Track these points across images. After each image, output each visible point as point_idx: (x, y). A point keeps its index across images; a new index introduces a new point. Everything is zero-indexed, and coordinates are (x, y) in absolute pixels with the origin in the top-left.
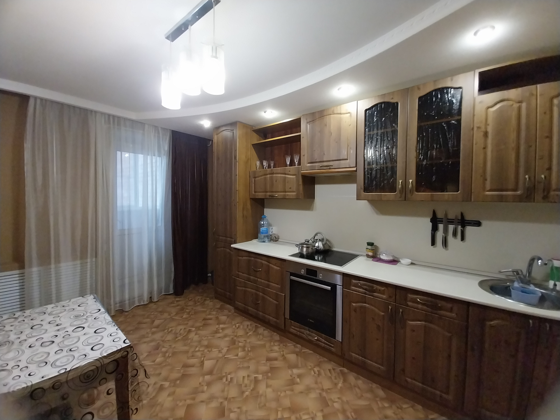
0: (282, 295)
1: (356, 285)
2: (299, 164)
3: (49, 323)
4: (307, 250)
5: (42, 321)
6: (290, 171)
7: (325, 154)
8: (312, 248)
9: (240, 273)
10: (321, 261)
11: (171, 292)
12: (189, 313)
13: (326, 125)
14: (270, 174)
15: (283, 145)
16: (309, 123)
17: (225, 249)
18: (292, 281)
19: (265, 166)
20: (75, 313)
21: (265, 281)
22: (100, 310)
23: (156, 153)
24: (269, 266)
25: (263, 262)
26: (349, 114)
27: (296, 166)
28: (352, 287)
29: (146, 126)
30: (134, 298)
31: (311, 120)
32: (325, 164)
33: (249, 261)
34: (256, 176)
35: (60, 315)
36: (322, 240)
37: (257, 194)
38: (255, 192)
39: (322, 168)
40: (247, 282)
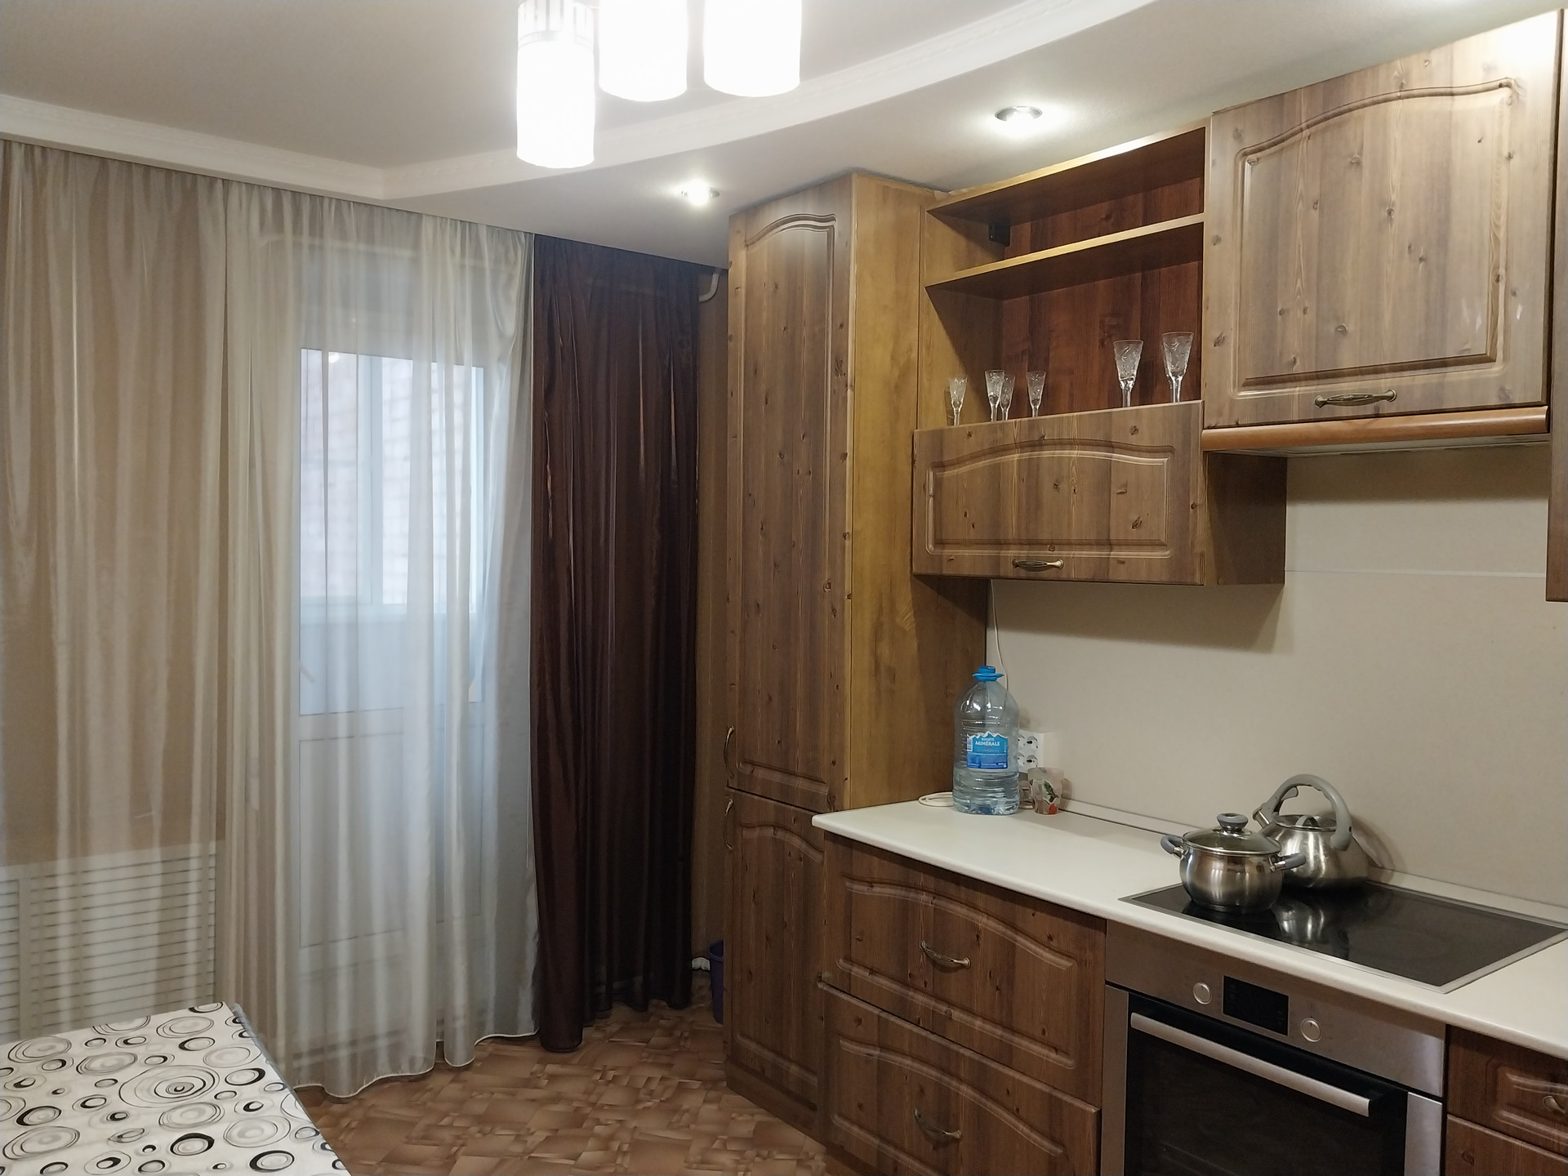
0: (1084, 1111)
1: (1529, 1105)
2: (1193, 388)
3: (83, 1105)
4: (1229, 877)
5: (55, 1092)
6: (1135, 430)
7: (1350, 328)
8: (1260, 868)
9: (857, 971)
10: (1320, 944)
11: (526, 1029)
12: (605, 1143)
13: (1358, 164)
14: (1021, 446)
15: (1101, 283)
16: (1253, 157)
17: (780, 834)
18: (1138, 1040)
19: (995, 399)
20: (172, 1075)
21: (988, 1027)
22: (262, 1074)
23: (468, 355)
24: (1012, 946)
25: (983, 921)
26: (1505, 92)
27: (1174, 404)
28: (1505, 1114)
29: (428, 227)
30: (373, 1038)
31: (1265, 138)
32: (1348, 387)
33: (906, 910)
34: (946, 458)
35: (121, 1077)
36: (1321, 824)
37: (948, 552)
38: (940, 543)
39: (1326, 411)
40: (893, 1019)
